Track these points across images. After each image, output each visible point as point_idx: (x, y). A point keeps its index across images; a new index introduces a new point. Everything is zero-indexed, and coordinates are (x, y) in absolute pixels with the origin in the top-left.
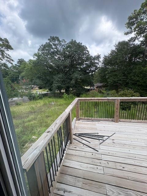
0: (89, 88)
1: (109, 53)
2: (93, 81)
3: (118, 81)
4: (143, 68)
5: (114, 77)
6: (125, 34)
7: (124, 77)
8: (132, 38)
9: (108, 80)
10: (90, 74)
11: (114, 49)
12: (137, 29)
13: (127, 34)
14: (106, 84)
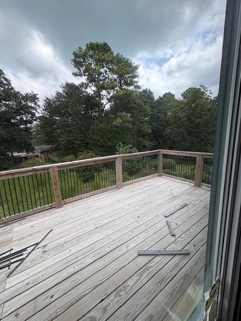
0: (23, 154)
1: (54, 96)
2: (32, 142)
3: (74, 141)
4: (100, 124)
5: (68, 135)
6: (73, 74)
7: (81, 135)
8: (83, 83)
9: (60, 139)
10: (22, 126)
11: (61, 90)
12: (86, 74)
13: (75, 75)
14: (56, 147)
